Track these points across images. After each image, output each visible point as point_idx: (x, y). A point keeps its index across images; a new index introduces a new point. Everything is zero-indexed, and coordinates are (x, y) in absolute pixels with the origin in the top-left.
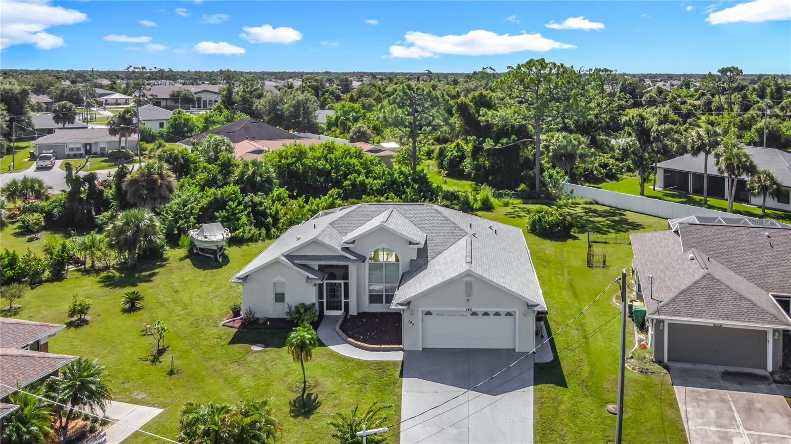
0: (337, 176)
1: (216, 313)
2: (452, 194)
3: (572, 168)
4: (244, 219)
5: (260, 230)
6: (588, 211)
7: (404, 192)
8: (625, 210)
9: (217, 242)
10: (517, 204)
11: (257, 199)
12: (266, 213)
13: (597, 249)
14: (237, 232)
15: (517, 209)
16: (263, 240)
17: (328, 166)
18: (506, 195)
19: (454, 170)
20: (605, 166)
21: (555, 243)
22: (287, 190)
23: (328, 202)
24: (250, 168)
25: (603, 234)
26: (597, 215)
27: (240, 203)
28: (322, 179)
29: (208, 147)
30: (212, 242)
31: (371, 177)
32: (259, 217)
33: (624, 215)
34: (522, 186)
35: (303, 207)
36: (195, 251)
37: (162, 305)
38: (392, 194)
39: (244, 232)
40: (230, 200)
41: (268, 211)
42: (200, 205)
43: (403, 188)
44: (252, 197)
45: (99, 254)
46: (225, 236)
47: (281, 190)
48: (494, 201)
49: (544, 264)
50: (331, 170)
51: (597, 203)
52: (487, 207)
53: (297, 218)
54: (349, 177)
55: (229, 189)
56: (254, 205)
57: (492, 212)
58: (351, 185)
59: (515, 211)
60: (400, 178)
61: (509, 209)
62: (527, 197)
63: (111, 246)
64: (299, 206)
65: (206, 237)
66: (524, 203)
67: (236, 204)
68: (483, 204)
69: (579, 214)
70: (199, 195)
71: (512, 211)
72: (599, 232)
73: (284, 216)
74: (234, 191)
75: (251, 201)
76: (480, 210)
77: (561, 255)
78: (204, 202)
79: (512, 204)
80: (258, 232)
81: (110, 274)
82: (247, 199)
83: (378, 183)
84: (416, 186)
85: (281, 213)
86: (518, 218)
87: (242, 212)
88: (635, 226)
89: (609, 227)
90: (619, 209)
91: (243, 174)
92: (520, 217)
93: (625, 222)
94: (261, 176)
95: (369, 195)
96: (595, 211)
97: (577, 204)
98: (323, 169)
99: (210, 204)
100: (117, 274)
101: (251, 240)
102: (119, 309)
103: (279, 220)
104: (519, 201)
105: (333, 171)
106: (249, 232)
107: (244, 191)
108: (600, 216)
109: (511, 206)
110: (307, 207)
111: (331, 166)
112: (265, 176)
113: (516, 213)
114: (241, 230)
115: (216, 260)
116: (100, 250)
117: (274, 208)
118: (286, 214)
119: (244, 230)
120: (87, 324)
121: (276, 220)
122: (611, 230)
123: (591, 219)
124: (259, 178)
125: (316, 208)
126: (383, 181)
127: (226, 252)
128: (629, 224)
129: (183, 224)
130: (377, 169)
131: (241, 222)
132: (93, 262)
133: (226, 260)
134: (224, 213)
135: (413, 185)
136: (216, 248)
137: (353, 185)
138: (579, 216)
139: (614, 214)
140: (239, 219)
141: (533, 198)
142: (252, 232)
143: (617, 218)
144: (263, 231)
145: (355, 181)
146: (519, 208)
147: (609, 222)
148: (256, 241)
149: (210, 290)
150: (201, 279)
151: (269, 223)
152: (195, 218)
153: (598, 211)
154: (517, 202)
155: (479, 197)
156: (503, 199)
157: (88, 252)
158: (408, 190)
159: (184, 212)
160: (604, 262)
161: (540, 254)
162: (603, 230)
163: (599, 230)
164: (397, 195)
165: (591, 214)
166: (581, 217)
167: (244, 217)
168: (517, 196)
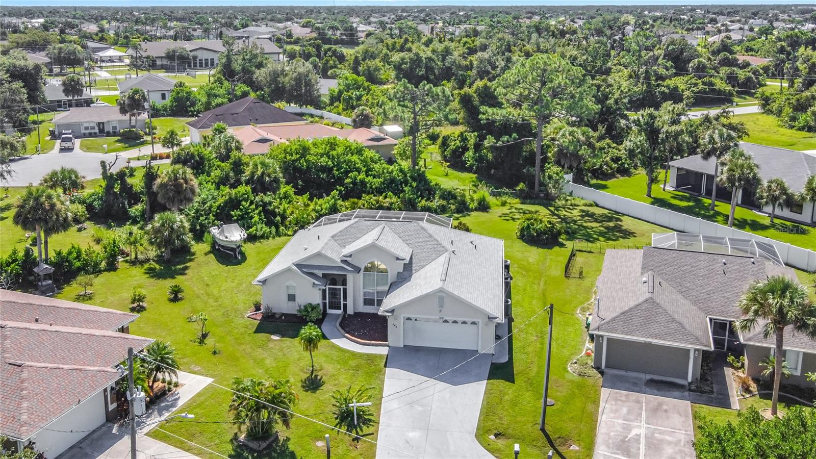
0: (339, 174)
1: (241, 306)
2: (450, 193)
3: (580, 163)
4: (256, 218)
5: (270, 228)
6: (586, 214)
7: (403, 191)
8: (624, 215)
9: (236, 242)
10: (515, 204)
11: (267, 199)
12: (275, 212)
13: (579, 259)
14: (251, 230)
15: (513, 210)
16: (274, 237)
17: (330, 163)
18: (504, 193)
19: (455, 161)
20: (616, 160)
21: (541, 250)
22: (292, 187)
23: (330, 203)
24: (259, 168)
25: (591, 242)
26: (592, 220)
27: (252, 203)
28: (325, 176)
29: (220, 144)
30: (232, 241)
31: (371, 175)
32: (270, 216)
33: (621, 221)
34: (521, 186)
35: (308, 205)
36: (217, 247)
37: (198, 297)
38: (390, 193)
39: (256, 230)
40: (243, 200)
41: (277, 210)
42: (217, 204)
43: (402, 186)
44: (262, 197)
45: (141, 248)
46: (242, 237)
47: (288, 188)
48: (491, 200)
49: (524, 273)
50: (333, 167)
51: (597, 205)
52: (483, 207)
53: (303, 218)
54: (349, 175)
55: (243, 189)
56: (265, 205)
57: (487, 212)
58: (352, 183)
59: (511, 213)
60: (399, 176)
61: (505, 210)
62: (525, 197)
63: (151, 243)
64: (304, 204)
65: (226, 238)
66: (522, 203)
67: (248, 203)
68: (479, 204)
69: (575, 218)
70: (216, 194)
71: (508, 212)
72: (588, 240)
73: (291, 215)
74: (246, 191)
75: (262, 201)
76: (476, 210)
77: (543, 264)
78: (221, 201)
79: (510, 203)
80: (269, 230)
81: (152, 266)
82: (257, 199)
83: (377, 182)
84: (414, 184)
85: (288, 212)
86: (511, 221)
87: (254, 211)
88: (627, 234)
89: (601, 234)
90: (617, 213)
91: (253, 174)
92: (513, 219)
93: (618, 228)
94: (269, 176)
95: (368, 193)
96: (592, 215)
97: (575, 206)
98: (326, 166)
99: (226, 203)
100: (157, 267)
101: (262, 237)
102: (166, 299)
103: (286, 218)
104: (517, 200)
105: (335, 169)
106: (261, 230)
107: (254, 191)
108: (596, 221)
109: (508, 207)
110: (312, 207)
111: (333, 163)
112: (273, 176)
113: (511, 215)
114: (254, 228)
115: (236, 257)
116: (141, 245)
117: (282, 207)
118: (293, 212)
119: (257, 228)
120: (145, 310)
121: (284, 218)
122: (601, 238)
123: (585, 224)
124: (267, 179)
125: (320, 208)
126: (382, 180)
127: (243, 249)
128: (621, 231)
129: (204, 220)
130: (377, 167)
131: (253, 220)
132: (136, 255)
133: (244, 258)
134: (238, 212)
135: (411, 183)
136: (235, 247)
137: (354, 183)
138: (574, 220)
139: (610, 219)
140: (252, 218)
141: (531, 198)
142: (263, 230)
143: (611, 224)
144: (273, 229)
145: (356, 179)
146: (516, 209)
147: (602, 228)
148: (268, 238)
149: (234, 285)
150: (225, 275)
151: (278, 221)
152: (214, 216)
153: (595, 214)
154: (515, 202)
155: (476, 197)
156: (501, 198)
157: (132, 247)
158: (406, 189)
159: (203, 210)
160: (581, 273)
161: (522, 262)
162: (594, 238)
163: (589, 238)
164: (395, 194)
165: (587, 218)
166: (575, 222)
167: (256, 216)
168: (516, 195)
